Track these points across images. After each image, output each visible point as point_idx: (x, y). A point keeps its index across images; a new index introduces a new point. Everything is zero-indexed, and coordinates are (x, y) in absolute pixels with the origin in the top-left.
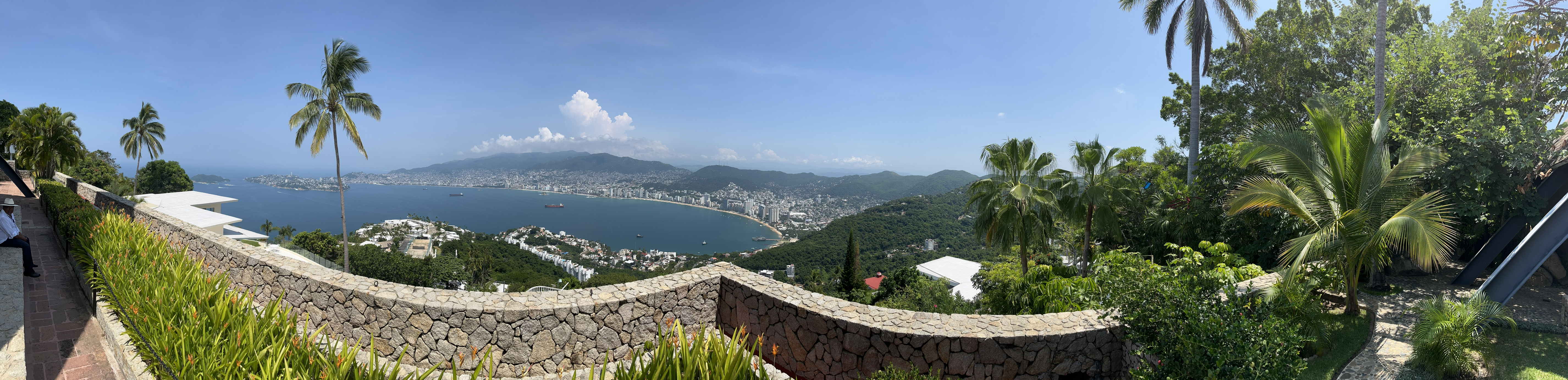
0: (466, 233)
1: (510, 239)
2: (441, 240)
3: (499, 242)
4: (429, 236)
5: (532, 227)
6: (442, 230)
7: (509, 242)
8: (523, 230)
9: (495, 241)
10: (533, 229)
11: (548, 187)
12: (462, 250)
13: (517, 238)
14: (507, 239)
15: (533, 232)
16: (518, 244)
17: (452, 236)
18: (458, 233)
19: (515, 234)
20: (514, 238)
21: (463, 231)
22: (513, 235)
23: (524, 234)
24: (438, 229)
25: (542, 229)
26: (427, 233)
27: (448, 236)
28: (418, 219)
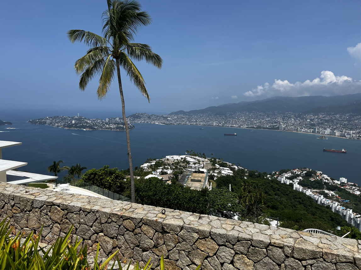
0: (239, 169)
1: (284, 179)
2: (216, 175)
3: (272, 181)
4: (205, 170)
5: (308, 169)
6: (217, 166)
7: (282, 182)
8: (297, 172)
9: (267, 179)
10: (308, 172)
11: (328, 131)
12: (236, 185)
13: (291, 178)
14: (279, 178)
15: (309, 175)
16: (291, 185)
17: (226, 172)
18: (232, 169)
19: (289, 175)
20: (287, 178)
21: (236, 167)
22: (286, 175)
23: (298, 176)
24: (214, 165)
25: (319, 173)
26: (203, 168)
27: (223, 172)
28: (196, 156)
